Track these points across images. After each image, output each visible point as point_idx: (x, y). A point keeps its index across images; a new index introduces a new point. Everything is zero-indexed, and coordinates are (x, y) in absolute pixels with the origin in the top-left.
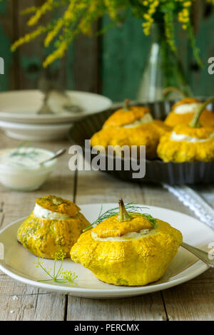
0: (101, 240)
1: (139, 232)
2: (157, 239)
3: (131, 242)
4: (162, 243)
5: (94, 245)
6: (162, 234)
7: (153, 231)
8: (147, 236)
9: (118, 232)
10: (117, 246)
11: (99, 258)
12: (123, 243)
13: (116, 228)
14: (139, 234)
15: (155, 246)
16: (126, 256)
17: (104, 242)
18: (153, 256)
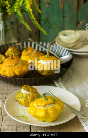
0: (38, 107)
1: (50, 105)
2: (56, 108)
3: (47, 109)
4: (57, 109)
5: (35, 109)
6: (57, 106)
7: (54, 104)
8: (52, 106)
9: (43, 105)
10: (43, 111)
11: (37, 114)
12: (45, 110)
13: (42, 104)
14: (50, 106)
15: (55, 111)
16: (46, 114)
17: (38, 108)
18: (54, 114)
